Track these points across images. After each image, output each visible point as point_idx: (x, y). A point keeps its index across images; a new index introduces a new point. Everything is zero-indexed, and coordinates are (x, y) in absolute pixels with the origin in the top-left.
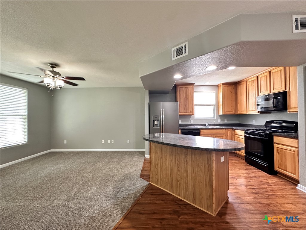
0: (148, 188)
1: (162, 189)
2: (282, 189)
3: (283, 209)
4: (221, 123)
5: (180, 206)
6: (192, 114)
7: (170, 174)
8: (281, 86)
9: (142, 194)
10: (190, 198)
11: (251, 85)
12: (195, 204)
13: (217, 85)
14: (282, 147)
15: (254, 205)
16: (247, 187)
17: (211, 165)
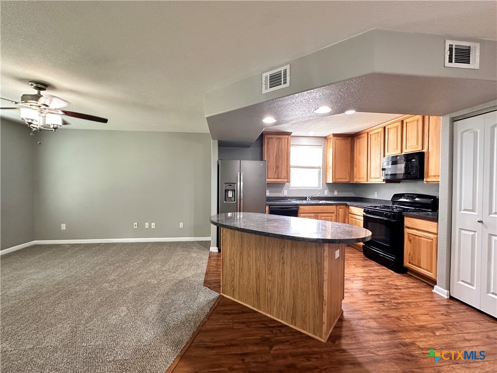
0: (218, 303)
1: (242, 303)
2: (414, 294)
3: (417, 324)
4: (330, 196)
5: (271, 329)
6: (286, 180)
7: (255, 280)
8: (417, 144)
9: (209, 314)
10: (287, 316)
11: (375, 140)
12: (295, 326)
13: (325, 137)
14: (416, 233)
15: (379, 320)
16: (367, 293)
17: (321, 264)
